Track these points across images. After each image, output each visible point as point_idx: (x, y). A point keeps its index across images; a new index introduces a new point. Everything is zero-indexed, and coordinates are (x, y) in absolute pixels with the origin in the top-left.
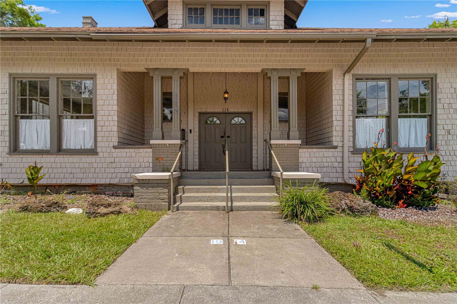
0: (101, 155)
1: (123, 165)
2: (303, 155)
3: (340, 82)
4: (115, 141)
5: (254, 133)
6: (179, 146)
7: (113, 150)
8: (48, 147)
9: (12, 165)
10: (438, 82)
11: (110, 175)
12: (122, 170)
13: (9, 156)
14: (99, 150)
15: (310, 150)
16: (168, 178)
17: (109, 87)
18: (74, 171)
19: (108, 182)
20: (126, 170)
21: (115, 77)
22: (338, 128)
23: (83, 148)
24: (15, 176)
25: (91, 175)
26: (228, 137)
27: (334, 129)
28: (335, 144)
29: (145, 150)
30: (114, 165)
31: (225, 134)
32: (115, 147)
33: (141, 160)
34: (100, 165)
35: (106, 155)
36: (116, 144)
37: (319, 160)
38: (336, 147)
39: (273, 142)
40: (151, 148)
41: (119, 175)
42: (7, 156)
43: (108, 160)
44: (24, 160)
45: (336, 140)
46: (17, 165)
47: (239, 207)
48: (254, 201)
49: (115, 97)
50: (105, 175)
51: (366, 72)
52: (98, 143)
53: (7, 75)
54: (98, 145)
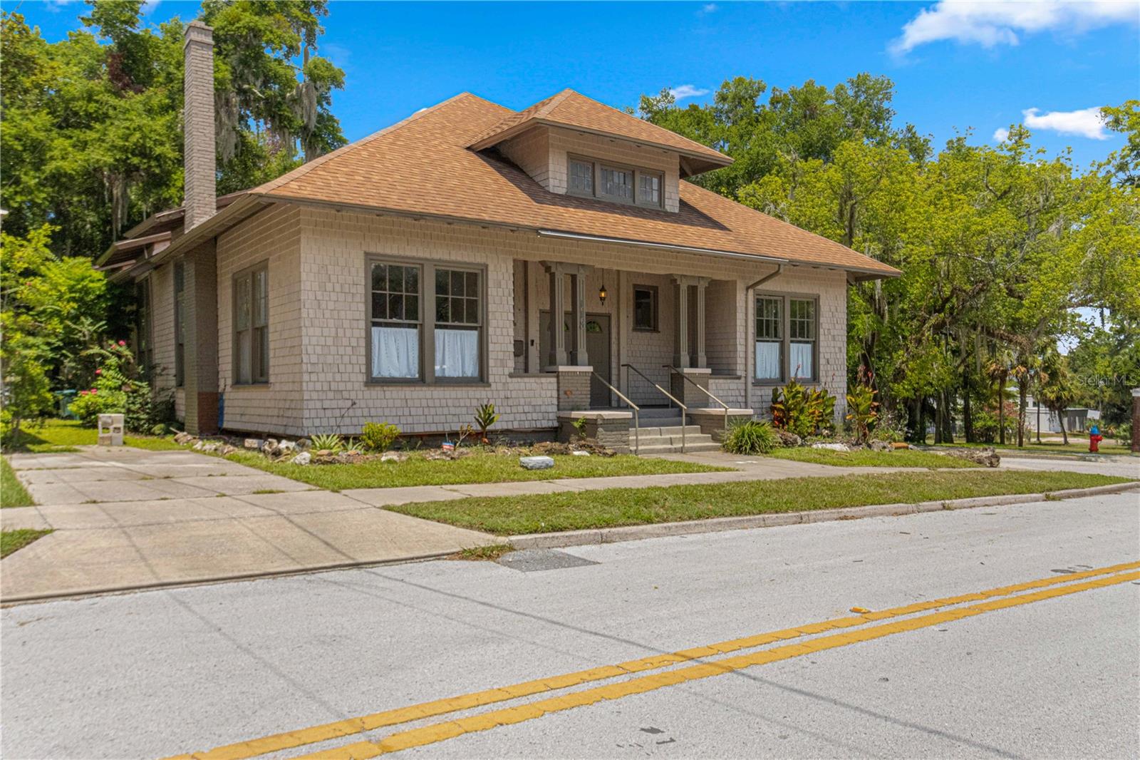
0: (493, 386)
1: (522, 402)
2: (712, 387)
3: (743, 294)
4: (510, 365)
5: (614, 347)
6: (590, 375)
7: (509, 380)
8: (415, 373)
9: (371, 403)
10: (821, 303)
11: (506, 417)
12: (520, 409)
13: (366, 388)
14: (491, 379)
15: (718, 381)
17: (504, 284)
18: (458, 411)
20: (526, 409)
21: (510, 269)
22: (742, 354)
23: (461, 375)
27: (738, 355)
28: (739, 373)
29: (549, 380)
32: (511, 376)
33: (543, 394)
34: (493, 402)
35: (499, 386)
36: (512, 370)
37: (725, 393)
38: (739, 378)
40: (557, 377)
41: (518, 417)
42: (363, 388)
43: (503, 394)
44: (388, 394)
45: (740, 369)
46: (378, 403)
49: (512, 300)
51: (765, 288)
52: (490, 369)
53: (362, 256)
54: (490, 372)
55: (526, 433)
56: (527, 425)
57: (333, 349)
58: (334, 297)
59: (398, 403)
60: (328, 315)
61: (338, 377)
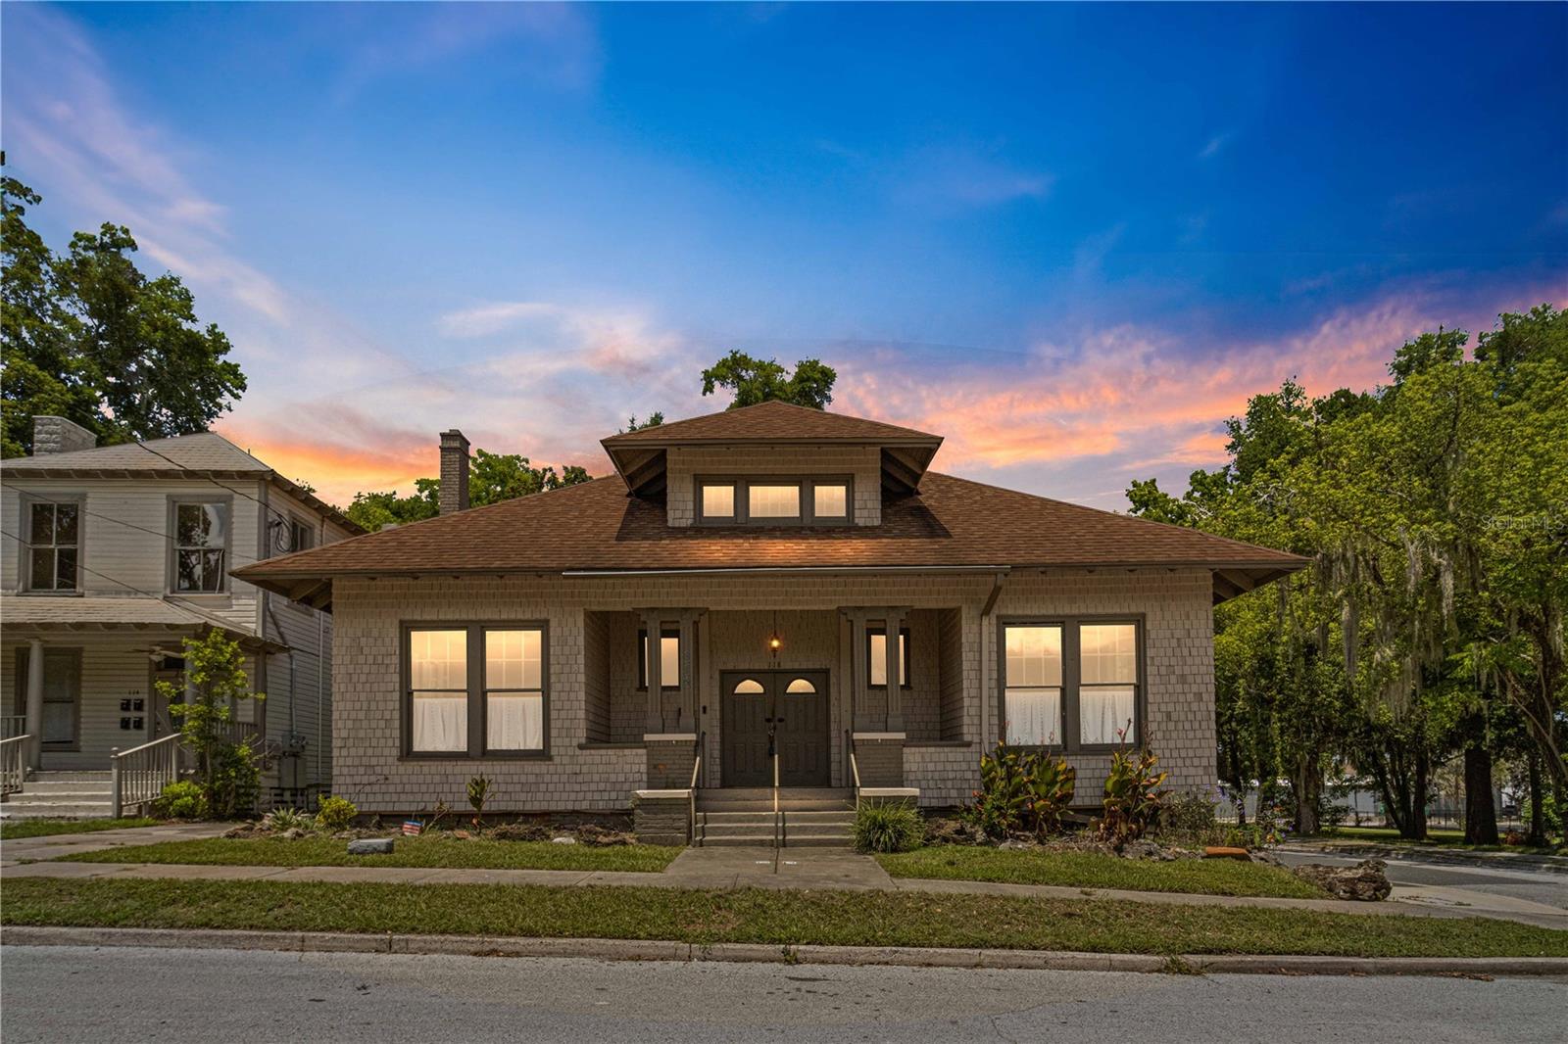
0: (557, 760)
1: (596, 778)
2: (911, 758)
3: (975, 628)
4: (581, 735)
5: (834, 711)
6: (693, 744)
7: (578, 752)
8: (463, 747)
9: (405, 779)
10: (1148, 627)
11: (573, 796)
12: (593, 787)
13: (400, 763)
14: (554, 751)
15: (924, 749)
16: (686, 796)
17: (571, 642)
18: (510, 788)
19: (570, 807)
20: (602, 786)
21: (581, 623)
22: (973, 711)
23: (523, 748)
24: (411, 798)
25: (540, 796)
26: (781, 720)
27: (965, 713)
28: (967, 738)
29: (634, 751)
30: (580, 779)
31: (774, 715)
32: (581, 747)
33: (627, 768)
34: (555, 778)
35: (566, 760)
36: (583, 741)
37: (940, 767)
38: (969, 745)
39: (857, 736)
40: (645, 747)
41: (589, 796)
42: (397, 763)
43: (569, 769)
44: (426, 770)
45: (968, 732)
46: (414, 779)
47: (795, 841)
48: (821, 833)
49: (581, 659)
50: (565, 796)
51: (1020, 612)
52: (552, 740)
53: (396, 623)
54: (552, 744)
55: (604, 815)
56: (601, 805)
57: (365, 724)
58: (366, 669)
59: (437, 779)
60: (359, 687)
61: (370, 752)
